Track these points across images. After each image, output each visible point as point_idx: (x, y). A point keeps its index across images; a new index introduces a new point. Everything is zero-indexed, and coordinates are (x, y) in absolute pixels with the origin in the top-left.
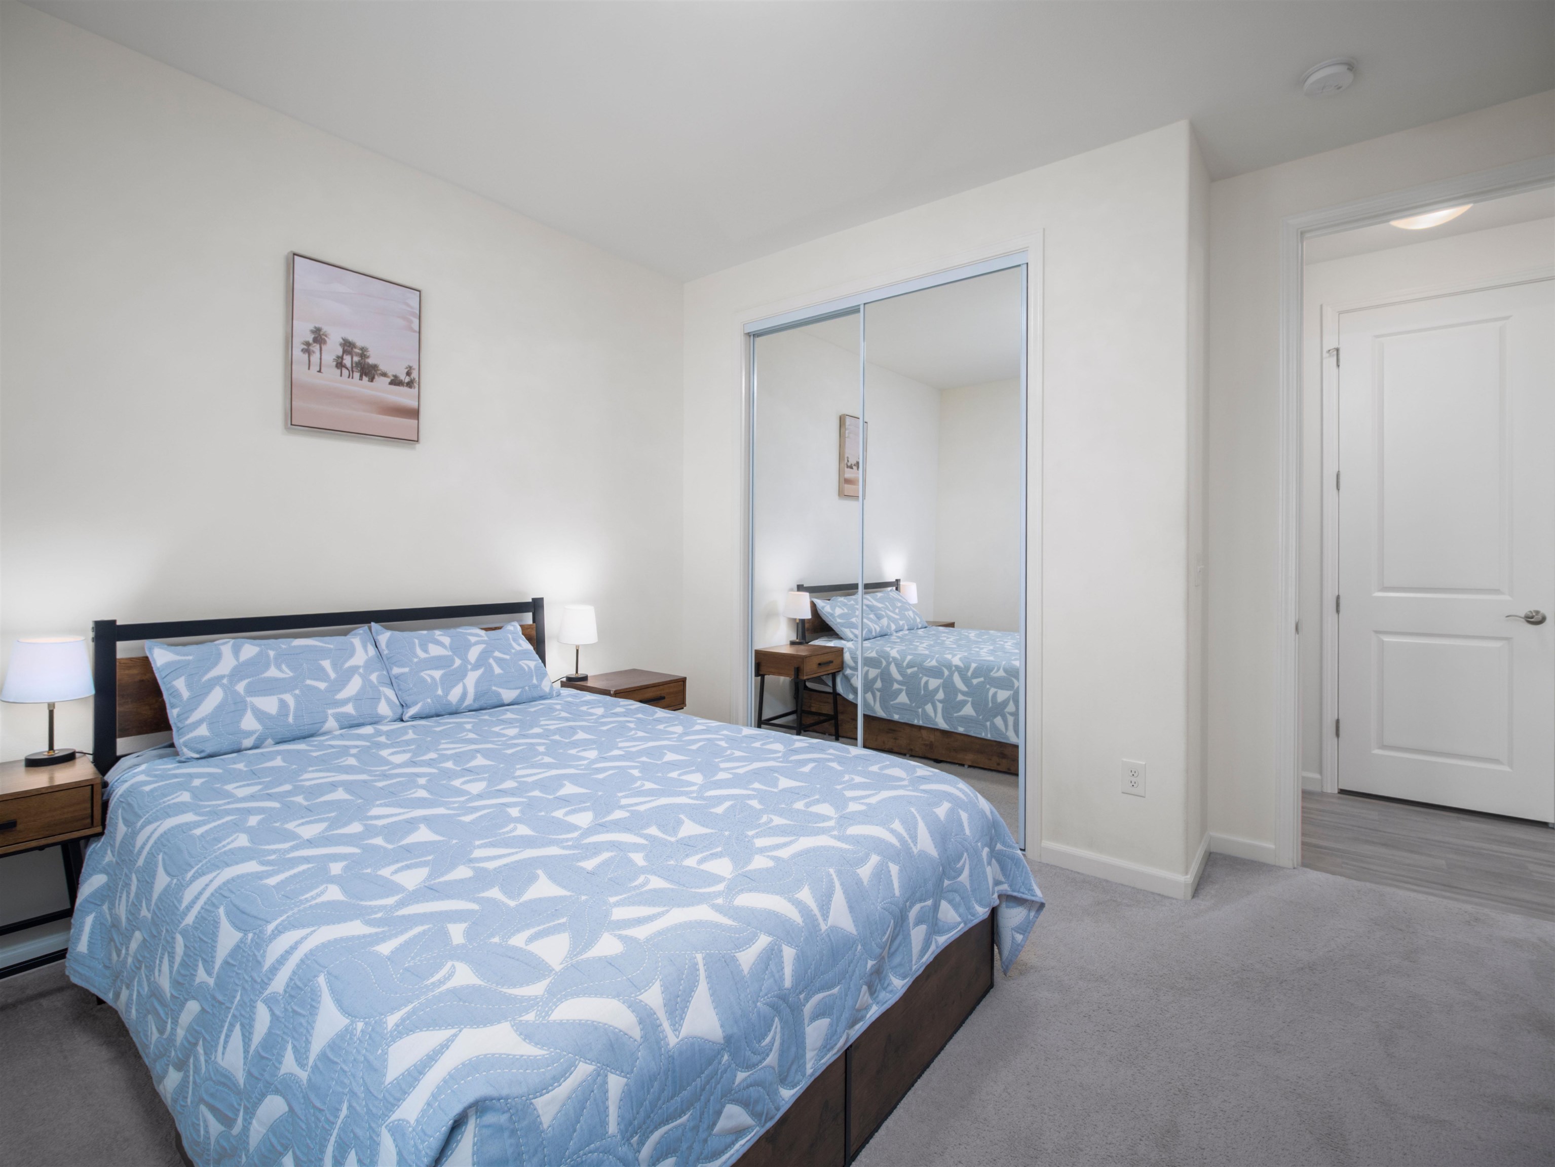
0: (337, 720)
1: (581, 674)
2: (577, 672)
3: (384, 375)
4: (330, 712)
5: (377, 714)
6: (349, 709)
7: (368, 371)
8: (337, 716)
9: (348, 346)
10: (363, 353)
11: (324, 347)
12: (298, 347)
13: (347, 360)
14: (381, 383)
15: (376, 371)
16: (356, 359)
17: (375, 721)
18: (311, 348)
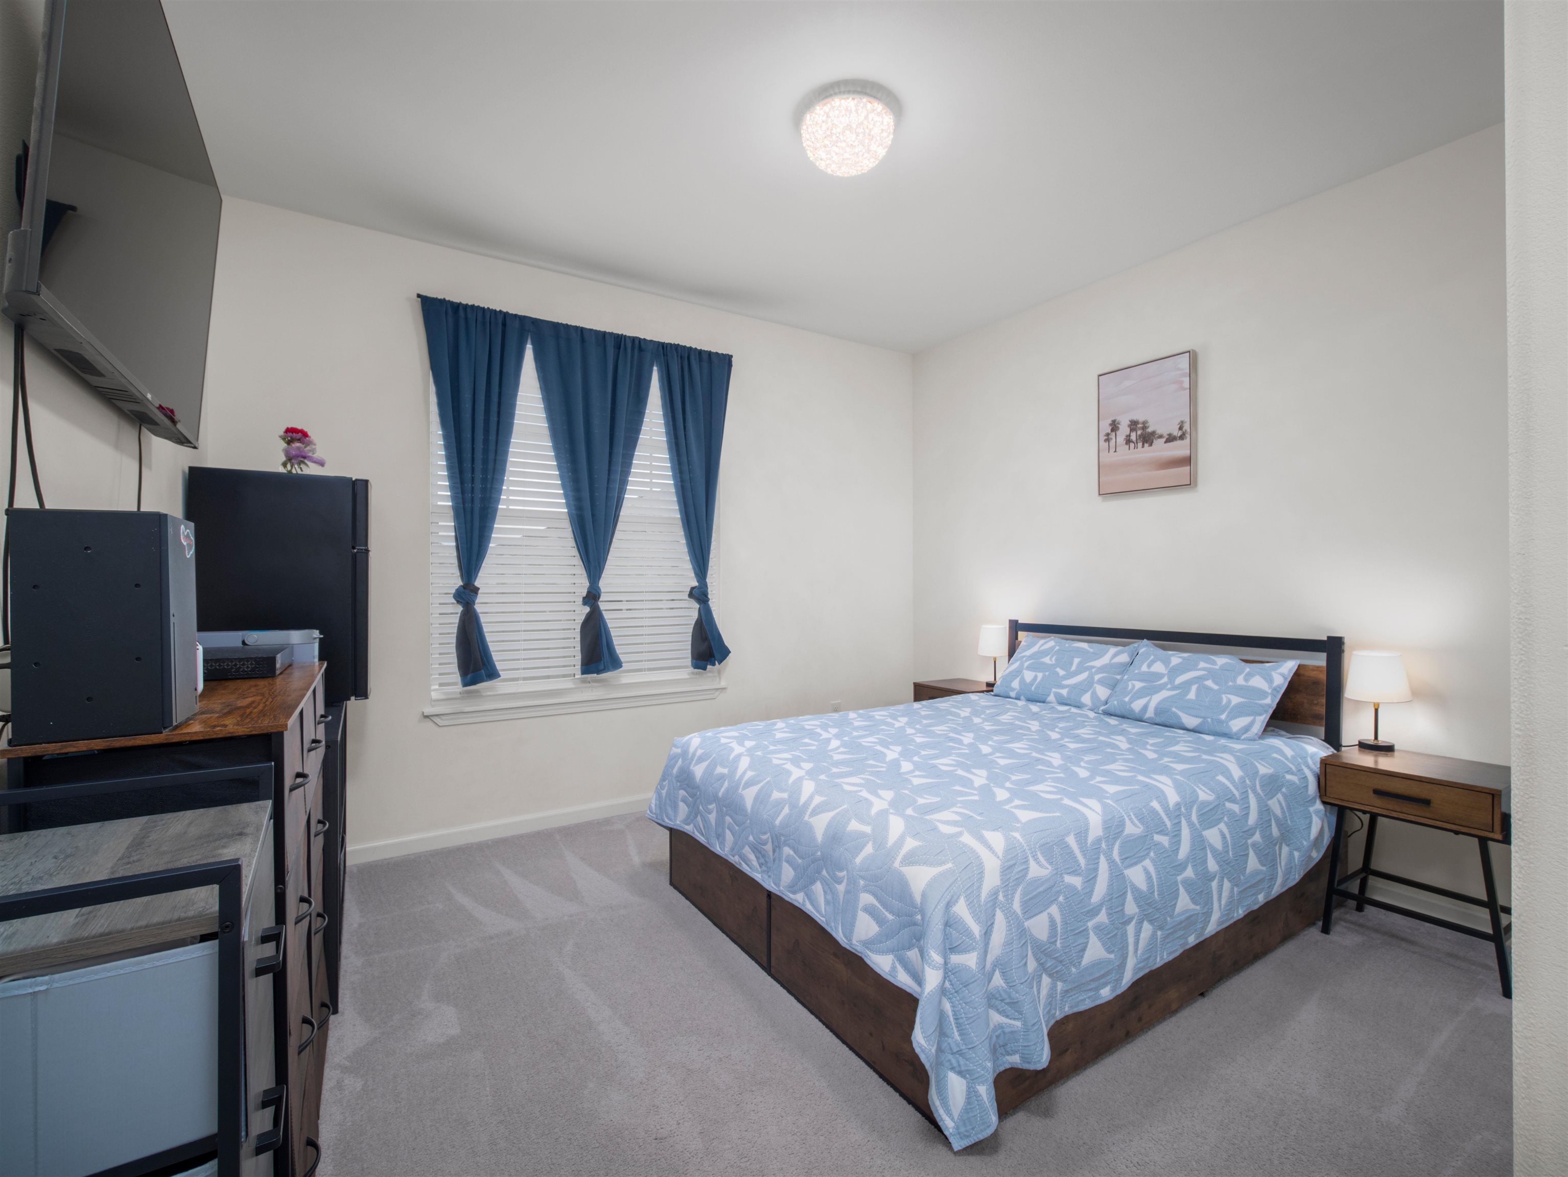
0: (1055, 696)
1: (1383, 742)
2: (1376, 737)
3: (1161, 437)
4: (1054, 690)
5: (1080, 701)
6: (1064, 692)
7: (1148, 438)
8: (1056, 695)
9: (1133, 425)
10: (1144, 426)
11: (1117, 433)
12: (1103, 438)
13: (1133, 437)
14: (1159, 443)
15: (1154, 436)
16: (1139, 432)
17: (1079, 706)
18: (1110, 437)
